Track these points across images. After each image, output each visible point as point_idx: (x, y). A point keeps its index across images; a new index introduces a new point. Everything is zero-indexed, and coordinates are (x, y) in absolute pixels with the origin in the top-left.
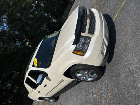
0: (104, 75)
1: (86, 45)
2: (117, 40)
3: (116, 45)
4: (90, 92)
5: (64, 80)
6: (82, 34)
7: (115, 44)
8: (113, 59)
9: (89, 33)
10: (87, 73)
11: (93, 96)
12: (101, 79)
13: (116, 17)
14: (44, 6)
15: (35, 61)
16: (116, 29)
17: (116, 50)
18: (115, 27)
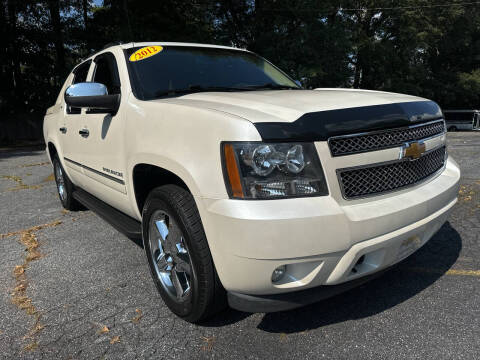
0: (201, 328)
1: (280, 185)
2: (376, 317)
3: (353, 325)
4: (118, 302)
5: (122, 182)
6: (322, 147)
7: (356, 318)
8: (284, 338)
9: (345, 175)
10: (181, 255)
11: (103, 321)
12: (180, 323)
13: (471, 276)
14: (378, 45)
15: (152, 50)
16: (419, 297)
17: (329, 333)
18: (427, 290)
